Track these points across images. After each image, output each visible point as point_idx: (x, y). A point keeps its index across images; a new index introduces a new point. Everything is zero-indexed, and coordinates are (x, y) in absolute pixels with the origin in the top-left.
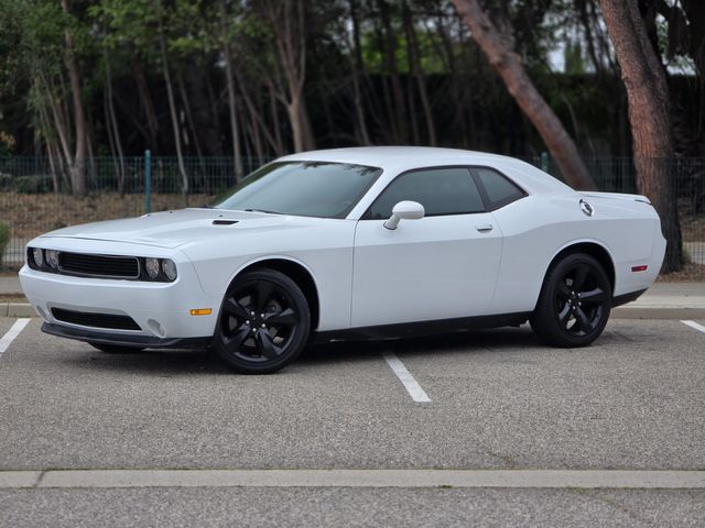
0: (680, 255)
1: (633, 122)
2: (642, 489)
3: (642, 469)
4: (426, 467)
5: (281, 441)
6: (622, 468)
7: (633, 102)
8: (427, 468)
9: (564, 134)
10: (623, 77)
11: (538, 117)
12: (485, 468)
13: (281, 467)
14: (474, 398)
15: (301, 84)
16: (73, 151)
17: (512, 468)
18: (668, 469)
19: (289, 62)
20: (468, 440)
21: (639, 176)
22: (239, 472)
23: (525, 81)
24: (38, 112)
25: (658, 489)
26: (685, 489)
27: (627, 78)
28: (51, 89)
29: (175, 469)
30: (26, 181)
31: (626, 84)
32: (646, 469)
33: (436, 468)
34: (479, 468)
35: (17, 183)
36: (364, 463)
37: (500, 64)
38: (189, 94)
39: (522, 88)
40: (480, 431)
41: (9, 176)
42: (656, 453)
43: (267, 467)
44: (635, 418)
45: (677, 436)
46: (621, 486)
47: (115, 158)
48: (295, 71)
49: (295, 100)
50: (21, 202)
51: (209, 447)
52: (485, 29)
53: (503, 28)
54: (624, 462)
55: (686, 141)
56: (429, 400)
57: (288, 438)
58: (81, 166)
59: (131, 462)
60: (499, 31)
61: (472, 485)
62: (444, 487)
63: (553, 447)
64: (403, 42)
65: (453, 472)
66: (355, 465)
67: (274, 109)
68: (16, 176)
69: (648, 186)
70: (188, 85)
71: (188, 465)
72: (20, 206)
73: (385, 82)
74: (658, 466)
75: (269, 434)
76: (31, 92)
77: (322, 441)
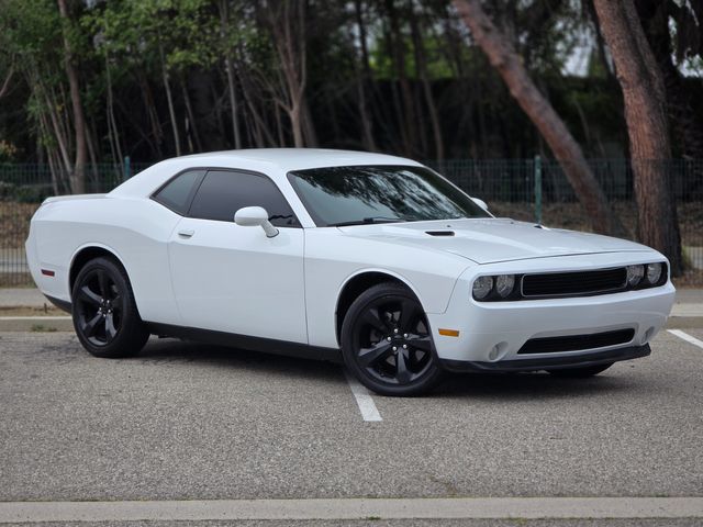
0: (680, 260)
1: (629, 123)
2: (590, 519)
3: (595, 496)
4: (358, 495)
5: (207, 467)
6: (574, 495)
7: (629, 102)
8: (359, 497)
9: (569, 137)
10: (618, 76)
11: (542, 120)
12: (424, 497)
13: (200, 497)
14: (428, 417)
15: (302, 89)
16: (73, 159)
17: (453, 496)
18: (623, 496)
19: (290, 66)
20: (412, 463)
21: (637, 178)
22: (151, 503)
23: (528, 83)
24: (39, 121)
25: (608, 519)
26: (637, 518)
27: (622, 78)
28: (50, 97)
29: (82, 501)
30: (28, 190)
31: (621, 83)
32: (599, 495)
33: (369, 496)
34: (417, 496)
35: (18, 192)
36: (291, 491)
37: (502, 66)
38: (193, 100)
39: (526, 90)
40: (427, 453)
41: (10, 185)
42: (613, 478)
43: (185, 497)
44: (598, 437)
45: (640, 458)
46: (566, 516)
47: (115, 165)
48: (296, 76)
49: (296, 106)
50: (19, 212)
51: (128, 474)
52: (487, 30)
53: (507, 30)
54: (577, 488)
55: (697, 143)
56: (380, 419)
57: (217, 464)
58: (81, 174)
59: (37, 493)
60: (502, 31)
61: (403, 516)
62: (372, 519)
63: (503, 471)
64: (411, 47)
65: (388, 500)
66: (283, 494)
67: (278, 115)
68: (19, 185)
69: (645, 190)
70: (192, 93)
71: (98, 495)
72: (18, 215)
73: (394, 87)
74: (613, 492)
75: (195, 459)
76: (31, 100)
77: (252, 467)
